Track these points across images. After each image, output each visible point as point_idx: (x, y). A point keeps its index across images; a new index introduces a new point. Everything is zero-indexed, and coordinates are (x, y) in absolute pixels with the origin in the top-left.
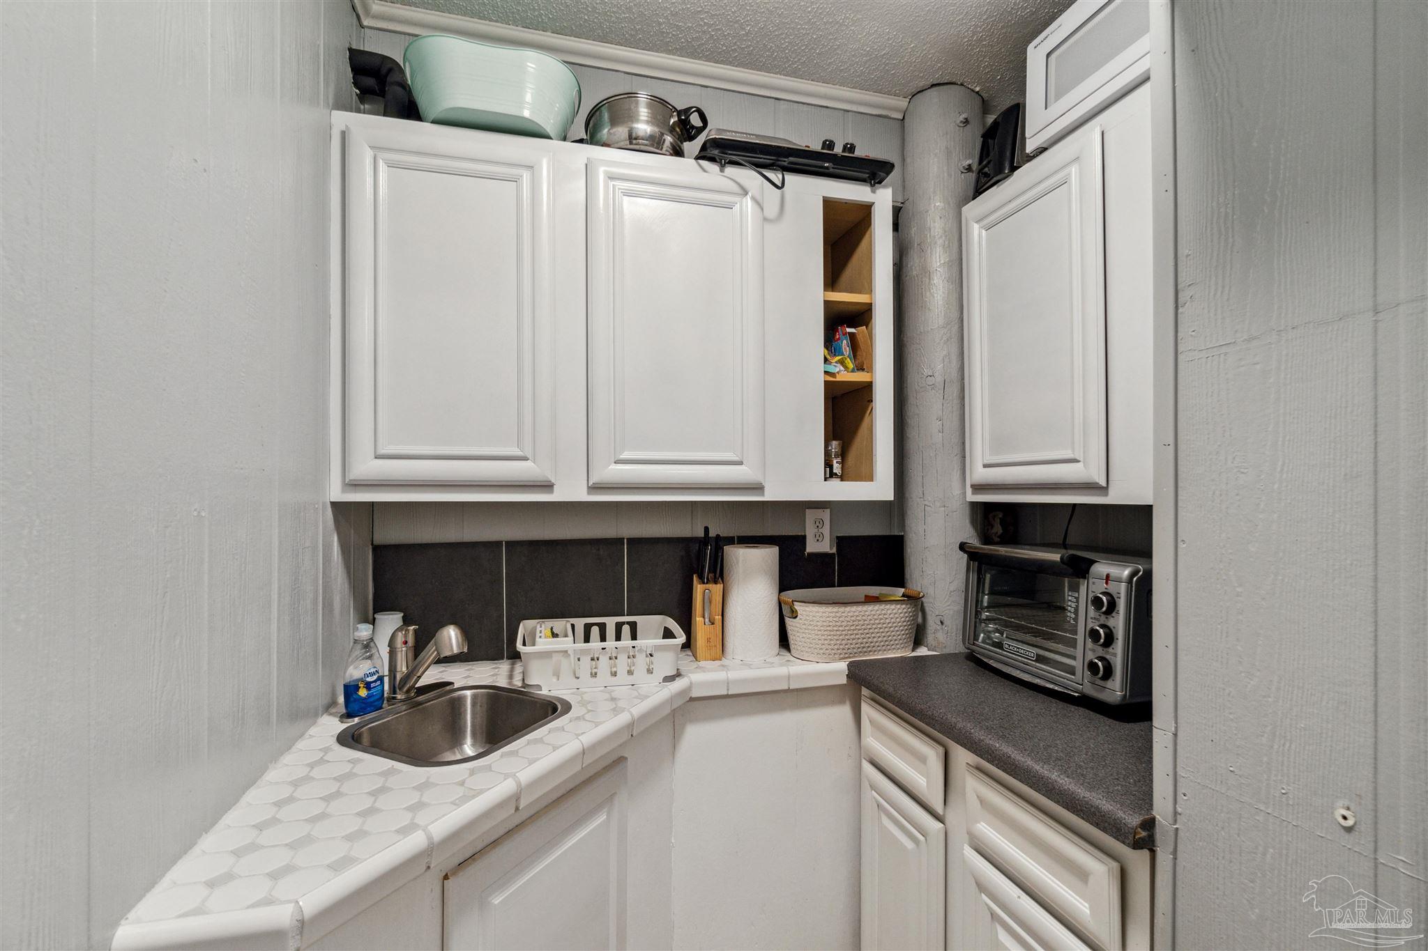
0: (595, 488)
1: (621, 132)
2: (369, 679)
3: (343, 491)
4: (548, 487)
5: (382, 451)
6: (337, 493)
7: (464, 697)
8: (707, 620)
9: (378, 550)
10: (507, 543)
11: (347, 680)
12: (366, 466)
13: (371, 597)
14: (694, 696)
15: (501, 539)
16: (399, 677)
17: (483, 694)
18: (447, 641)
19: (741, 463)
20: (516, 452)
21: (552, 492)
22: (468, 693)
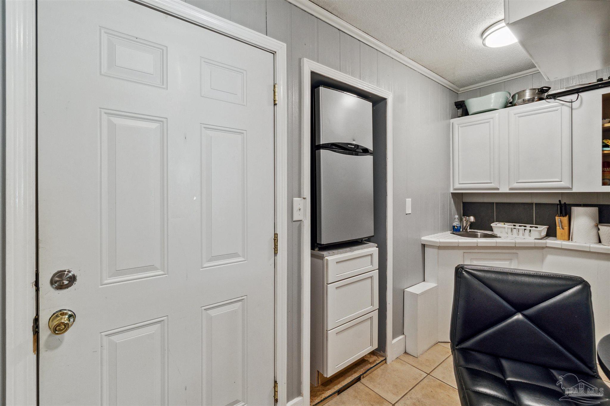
0: (511, 189)
1: (521, 100)
2: (457, 225)
3: (453, 190)
4: (498, 189)
5: (460, 183)
6: (452, 191)
7: (478, 234)
8: (561, 228)
9: (463, 203)
10: (495, 203)
11: (453, 225)
12: (457, 186)
13: (462, 213)
14: (547, 246)
15: (493, 202)
16: (464, 227)
17: (482, 234)
18: (471, 219)
19: (561, 181)
20: (489, 182)
21: (499, 190)
22: (479, 234)
